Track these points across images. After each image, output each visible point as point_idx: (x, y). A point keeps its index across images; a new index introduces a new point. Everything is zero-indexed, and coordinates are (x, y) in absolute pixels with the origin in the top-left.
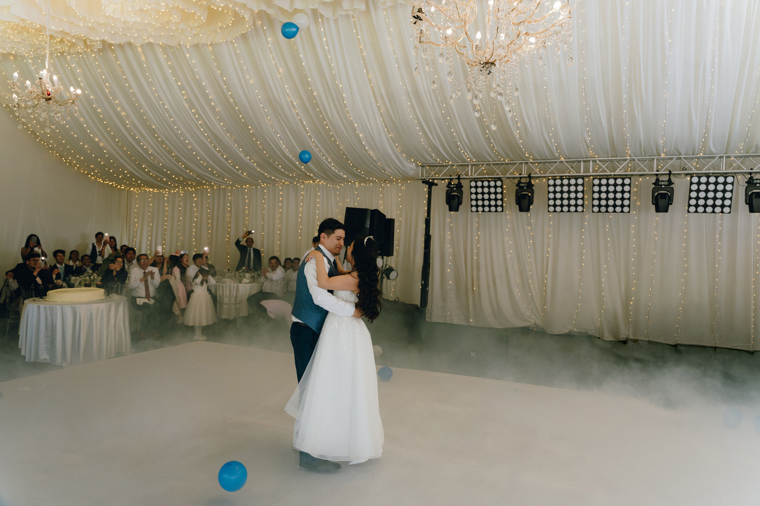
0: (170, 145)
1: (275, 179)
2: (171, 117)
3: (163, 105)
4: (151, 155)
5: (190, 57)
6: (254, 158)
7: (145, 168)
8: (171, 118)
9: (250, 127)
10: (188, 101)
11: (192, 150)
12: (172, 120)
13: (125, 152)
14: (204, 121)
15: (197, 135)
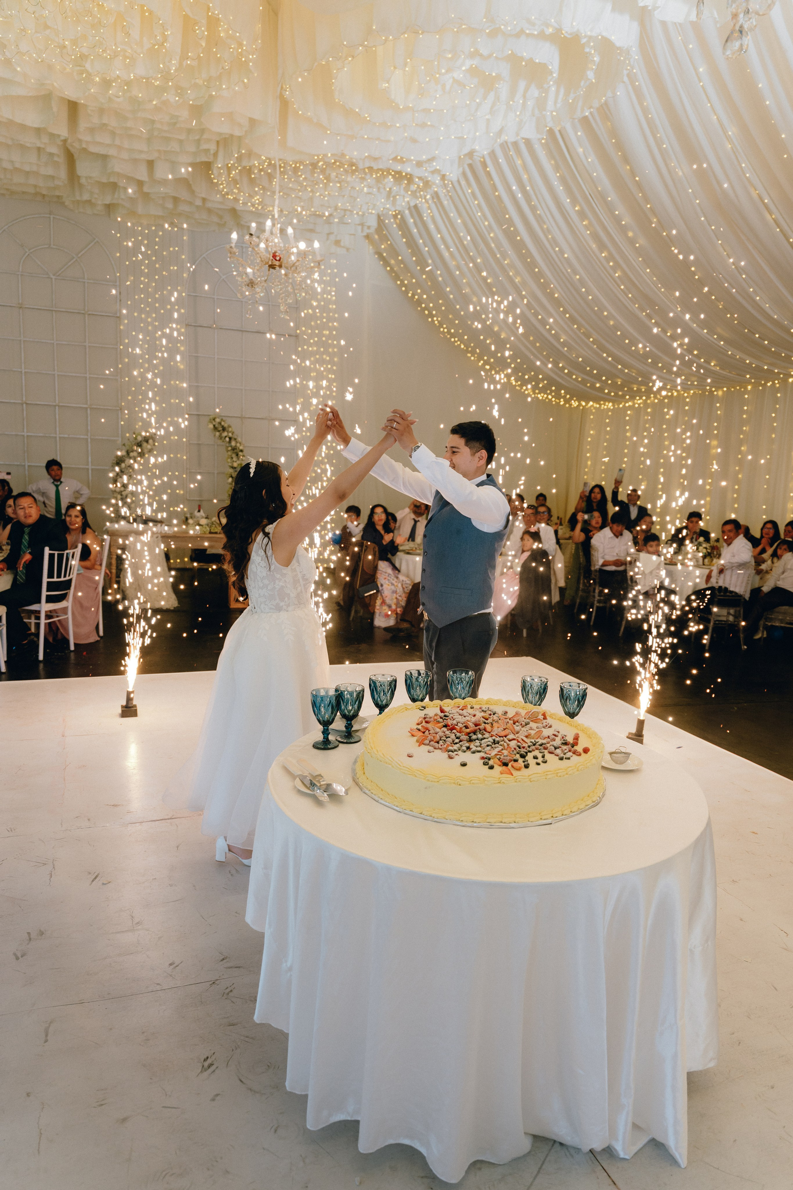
0: (583, 322)
1: (771, 368)
2: (575, 273)
3: (562, 252)
4: (564, 344)
5: (584, 152)
6: (719, 330)
7: (563, 368)
8: (576, 275)
9: (693, 269)
10: (595, 236)
11: (616, 328)
12: (578, 277)
13: (533, 344)
14: (623, 271)
15: (620, 300)
